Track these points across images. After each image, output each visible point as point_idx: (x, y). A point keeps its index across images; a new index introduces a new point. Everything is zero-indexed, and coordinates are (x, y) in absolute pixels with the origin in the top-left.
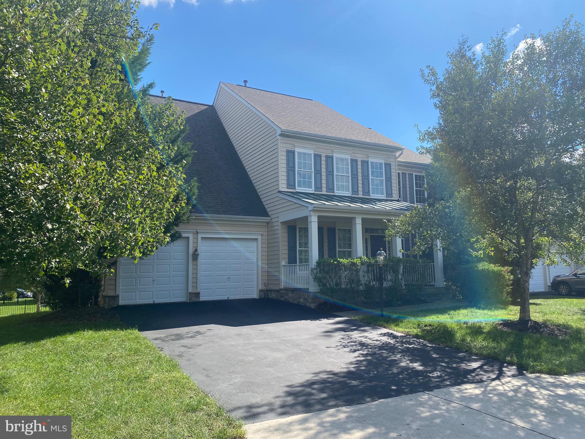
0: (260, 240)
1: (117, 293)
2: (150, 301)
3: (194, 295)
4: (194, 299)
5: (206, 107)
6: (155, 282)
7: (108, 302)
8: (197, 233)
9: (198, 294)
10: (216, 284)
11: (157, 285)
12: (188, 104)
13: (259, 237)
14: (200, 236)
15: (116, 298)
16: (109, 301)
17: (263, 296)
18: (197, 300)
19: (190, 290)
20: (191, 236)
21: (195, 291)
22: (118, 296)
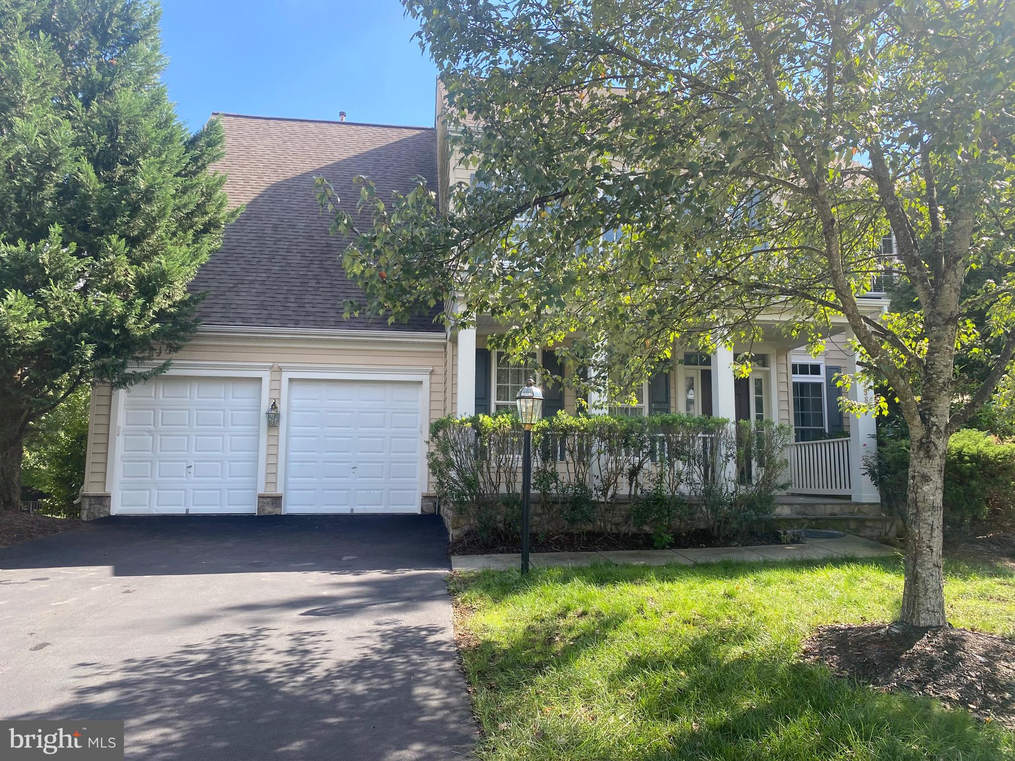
0: (426, 384)
1: (107, 491)
2: (180, 510)
3: (268, 500)
4: (269, 510)
5: (418, 132)
6: (192, 470)
7: (87, 507)
8: (280, 370)
9: (277, 500)
10: (325, 479)
11: (195, 477)
12: (380, 130)
13: (425, 378)
14: (286, 376)
15: (103, 499)
16: (90, 505)
17: (431, 511)
18: (276, 511)
19: (261, 491)
20: (266, 376)
21: (271, 491)
22: (108, 497)
